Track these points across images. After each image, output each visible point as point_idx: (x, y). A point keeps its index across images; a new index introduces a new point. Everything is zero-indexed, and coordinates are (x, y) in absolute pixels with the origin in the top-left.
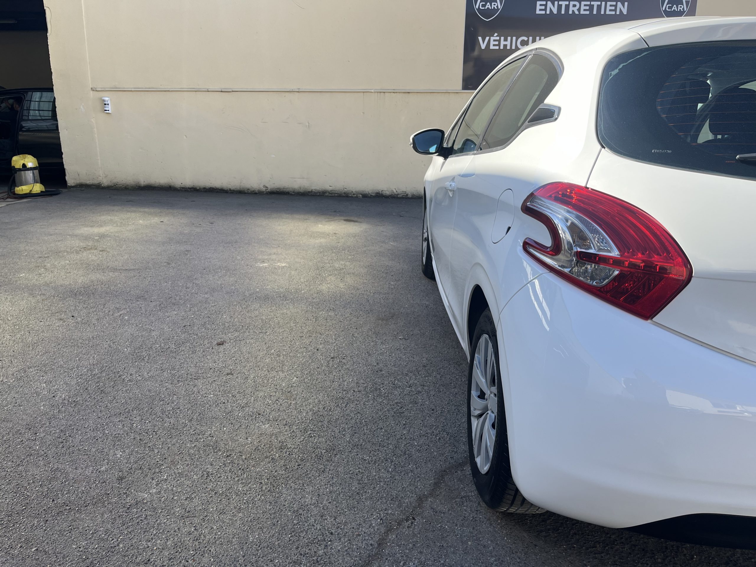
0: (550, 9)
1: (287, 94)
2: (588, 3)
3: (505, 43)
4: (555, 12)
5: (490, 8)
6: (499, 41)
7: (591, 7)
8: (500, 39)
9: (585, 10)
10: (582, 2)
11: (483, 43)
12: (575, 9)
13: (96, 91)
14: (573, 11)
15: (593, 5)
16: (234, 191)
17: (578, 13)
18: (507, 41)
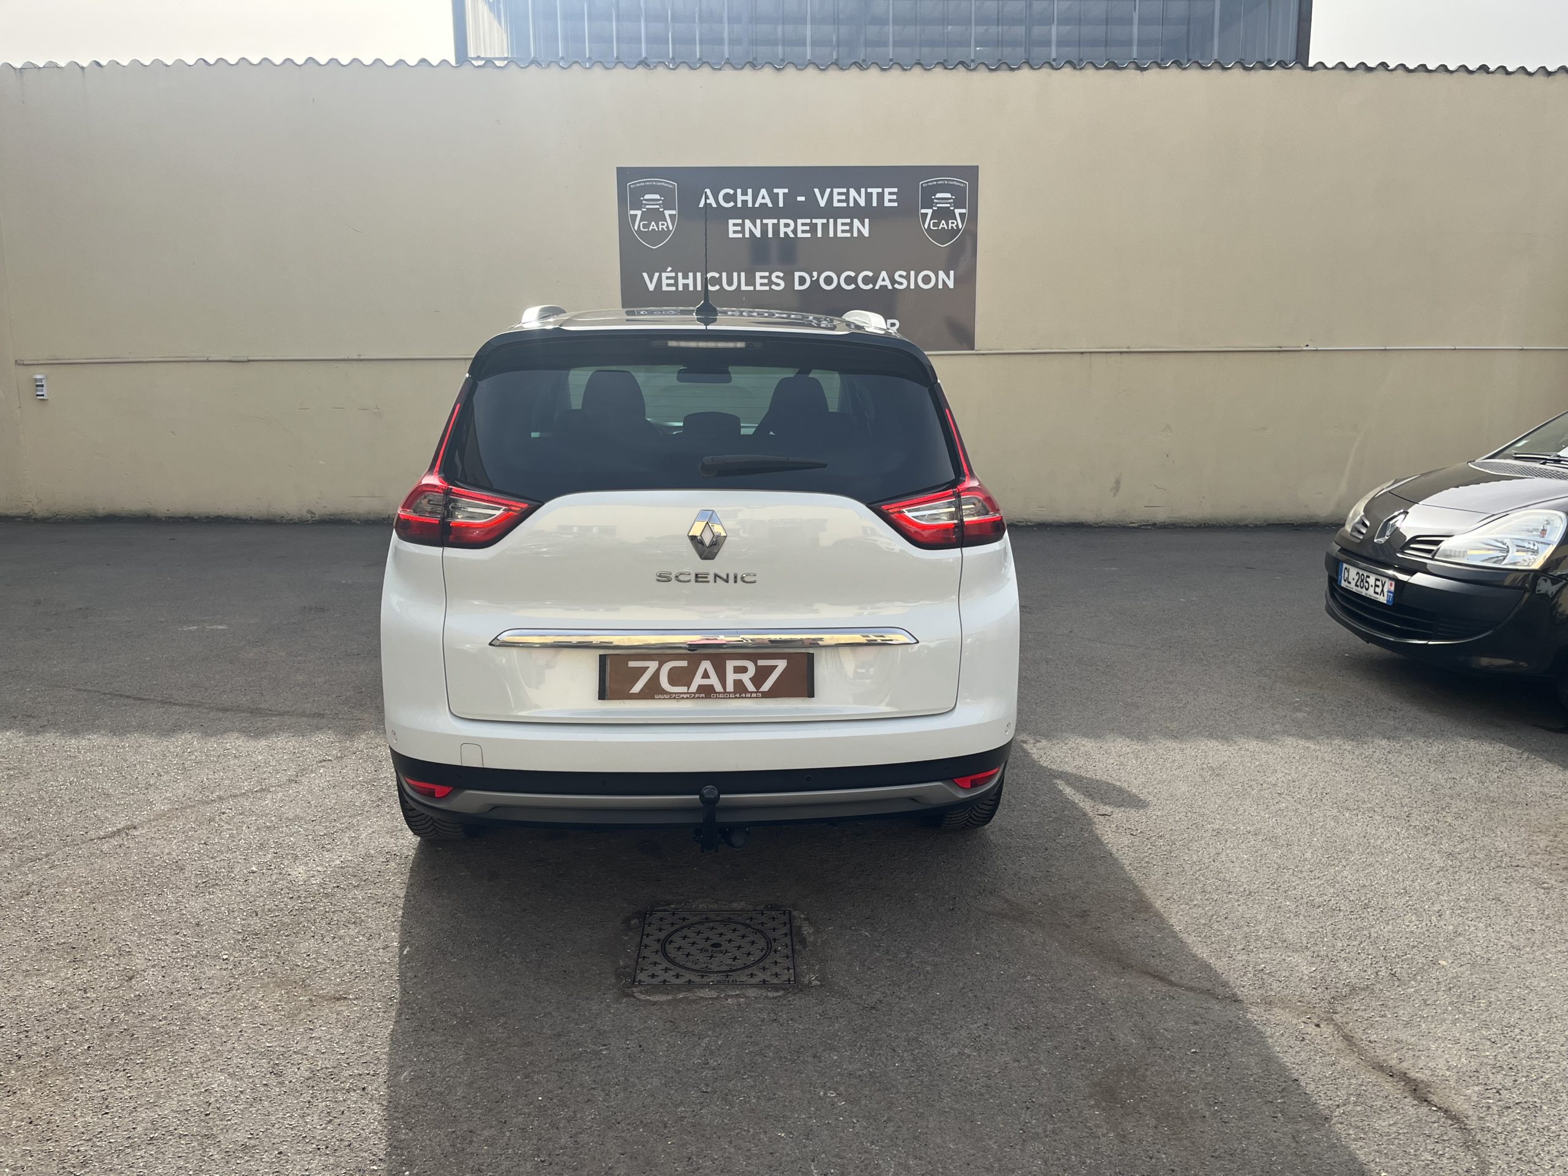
0: (751, 231)
1: (341, 365)
2: (808, 221)
3: (686, 281)
4: (758, 234)
5: (657, 230)
6: (676, 278)
7: (813, 227)
8: (677, 276)
9: (803, 232)
10: (798, 220)
11: (651, 282)
12: (789, 230)
13: (23, 364)
14: (786, 233)
15: (816, 224)
16: (257, 520)
17: (793, 236)
18: (688, 278)
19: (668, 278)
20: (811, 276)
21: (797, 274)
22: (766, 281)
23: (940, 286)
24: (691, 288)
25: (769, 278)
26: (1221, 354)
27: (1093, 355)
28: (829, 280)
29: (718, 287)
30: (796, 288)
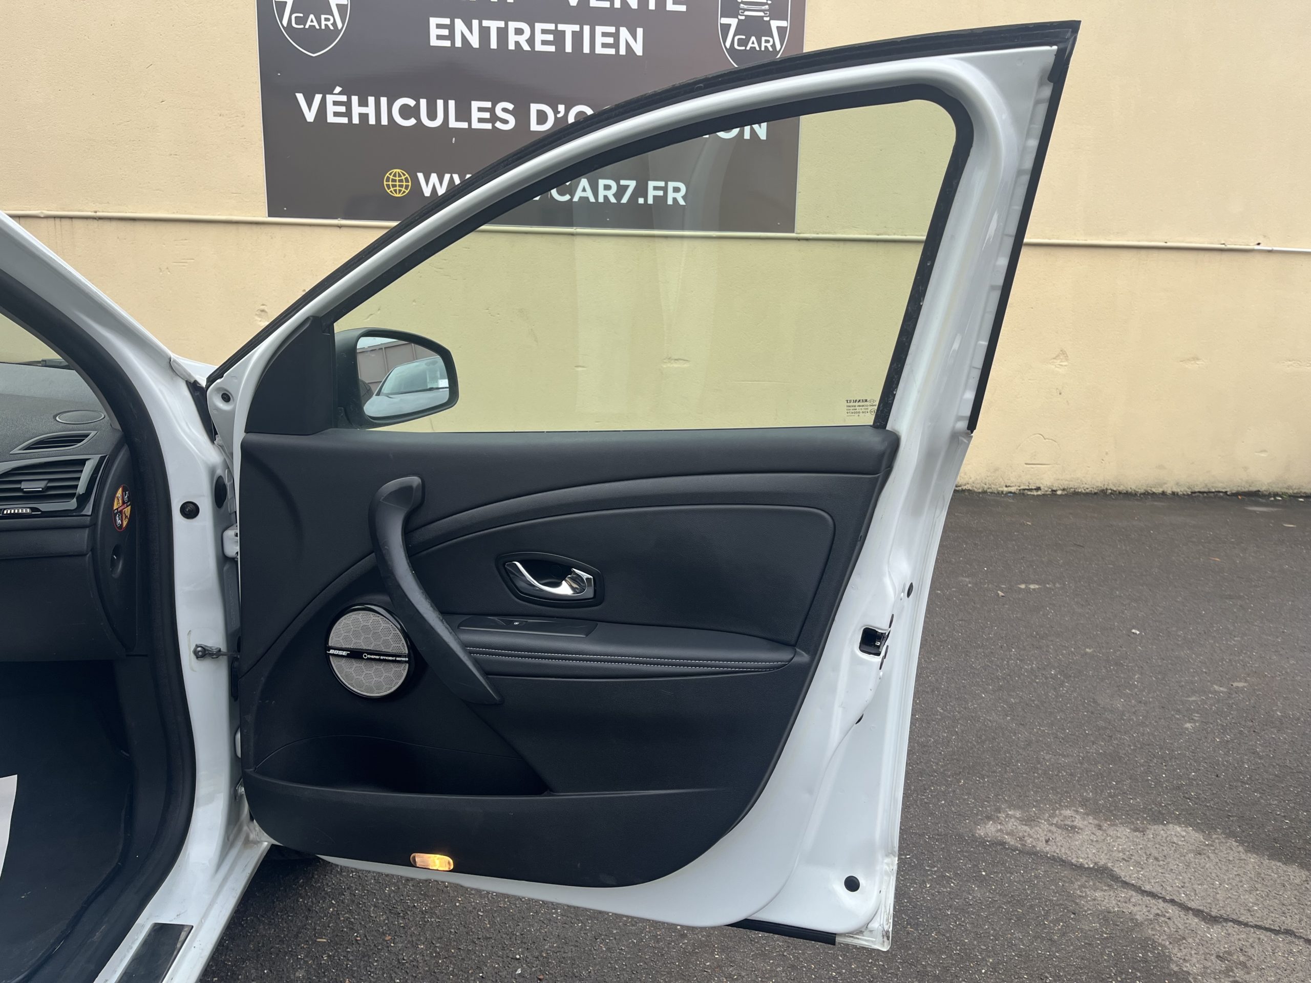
0: (463, 34)
2: (551, 26)
3: (363, 110)
4: (475, 42)
5: (317, 27)
6: (348, 104)
7: (559, 37)
8: (349, 100)
9: (544, 43)
10: (537, 25)
11: (310, 108)
12: (523, 40)
14: (517, 44)
15: (564, 31)
17: (529, 49)
18: (367, 106)
19: (336, 103)
20: (556, 112)
21: (534, 108)
22: (487, 115)
24: (372, 121)
25: (492, 110)
26: (1143, 252)
29: (413, 121)
30: (532, 129)
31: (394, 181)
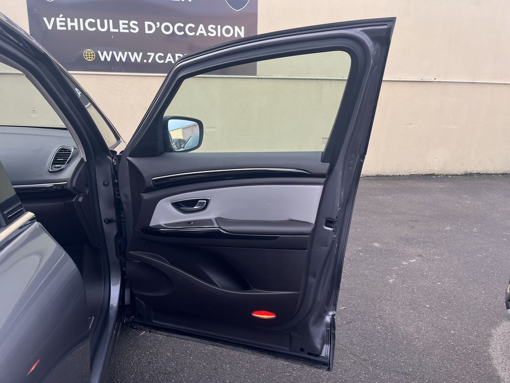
3: (73, 24)
6: (66, 22)
8: (66, 20)
11: (49, 23)
18: (74, 22)
19: (60, 21)
20: (156, 25)
21: (147, 23)
22: (126, 26)
23: (236, 36)
24: (77, 29)
25: (128, 24)
27: (323, 81)
28: (167, 28)
29: (94, 29)
30: (146, 32)
31: (87, 54)
